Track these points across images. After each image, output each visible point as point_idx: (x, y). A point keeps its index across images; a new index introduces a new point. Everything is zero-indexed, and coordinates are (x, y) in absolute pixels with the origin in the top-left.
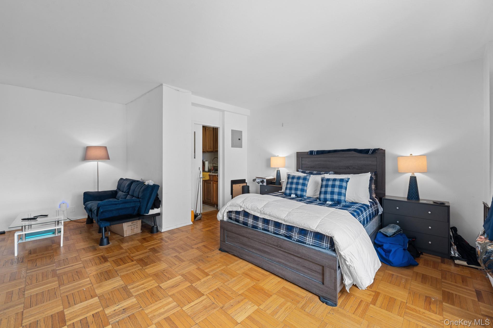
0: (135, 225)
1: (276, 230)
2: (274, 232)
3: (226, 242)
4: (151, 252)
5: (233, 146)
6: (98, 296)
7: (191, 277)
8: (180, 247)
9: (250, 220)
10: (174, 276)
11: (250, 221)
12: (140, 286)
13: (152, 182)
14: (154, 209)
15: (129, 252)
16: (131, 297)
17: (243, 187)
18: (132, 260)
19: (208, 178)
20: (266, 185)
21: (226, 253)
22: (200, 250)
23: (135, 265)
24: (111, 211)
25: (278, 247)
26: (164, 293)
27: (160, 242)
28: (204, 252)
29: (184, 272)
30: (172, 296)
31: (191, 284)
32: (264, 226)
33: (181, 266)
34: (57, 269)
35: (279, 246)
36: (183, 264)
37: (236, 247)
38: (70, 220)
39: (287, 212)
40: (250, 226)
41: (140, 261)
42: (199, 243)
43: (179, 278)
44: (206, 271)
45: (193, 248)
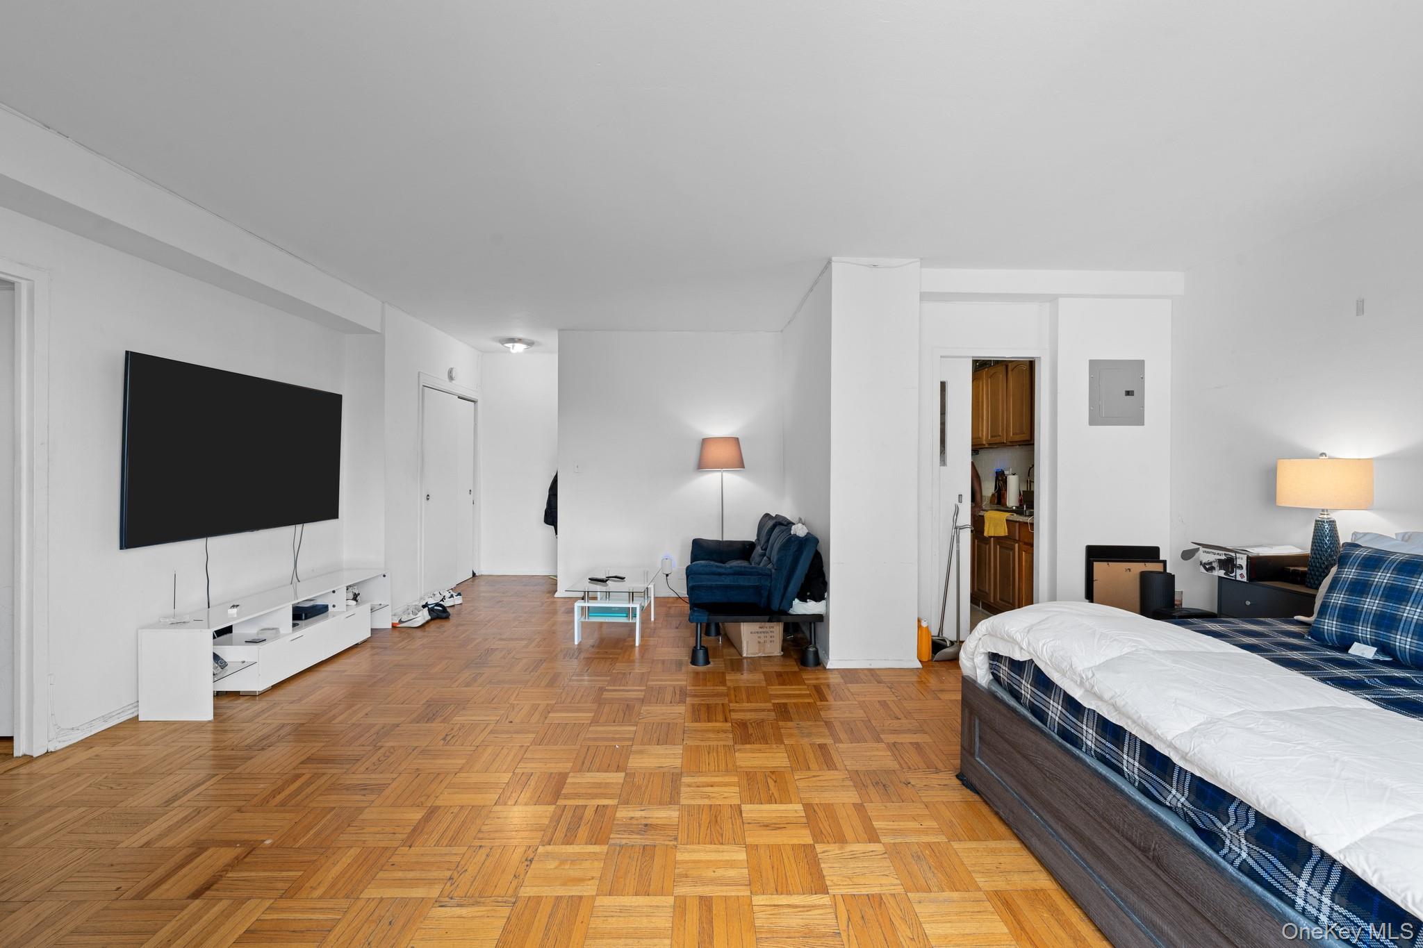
0: (767, 632)
1: (1149, 780)
2: (1141, 787)
3: (978, 759)
4: (773, 713)
5: (1096, 419)
6: (628, 771)
7: (826, 824)
8: (848, 724)
9: (1056, 705)
10: (785, 798)
11: (1055, 710)
12: (703, 786)
13: (802, 528)
14: (807, 602)
15: (733, 697)
16: (674, 804)
17: (1144, 576)
18: (726, 718)
19: (1003, 530)
20: (1245, 580)
21: (977, 798)
22: (896, 753)
23: (725, 731)
24: (711, 588)
25: (1148, 857)
26: (739, 830)
27: (808, 692)
28: (904, 765)
29: (816, 801)
30: (751, 849)
31: (812, 842)
32: (1102, 747)
33: (818, 778)
34: (607, 688)
35: (1151, 854)
36: (829, 775)
37: (1003, 786)
38: (677, 596)
39: (1201, 718)
40: (1052, 728)
41: (739, 726)
42: (909, 731)
43: (795, 809)
44: (876, 824)
45: (879, 740)
